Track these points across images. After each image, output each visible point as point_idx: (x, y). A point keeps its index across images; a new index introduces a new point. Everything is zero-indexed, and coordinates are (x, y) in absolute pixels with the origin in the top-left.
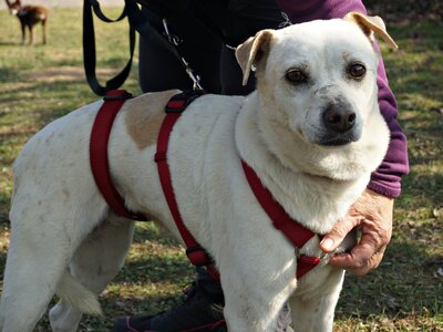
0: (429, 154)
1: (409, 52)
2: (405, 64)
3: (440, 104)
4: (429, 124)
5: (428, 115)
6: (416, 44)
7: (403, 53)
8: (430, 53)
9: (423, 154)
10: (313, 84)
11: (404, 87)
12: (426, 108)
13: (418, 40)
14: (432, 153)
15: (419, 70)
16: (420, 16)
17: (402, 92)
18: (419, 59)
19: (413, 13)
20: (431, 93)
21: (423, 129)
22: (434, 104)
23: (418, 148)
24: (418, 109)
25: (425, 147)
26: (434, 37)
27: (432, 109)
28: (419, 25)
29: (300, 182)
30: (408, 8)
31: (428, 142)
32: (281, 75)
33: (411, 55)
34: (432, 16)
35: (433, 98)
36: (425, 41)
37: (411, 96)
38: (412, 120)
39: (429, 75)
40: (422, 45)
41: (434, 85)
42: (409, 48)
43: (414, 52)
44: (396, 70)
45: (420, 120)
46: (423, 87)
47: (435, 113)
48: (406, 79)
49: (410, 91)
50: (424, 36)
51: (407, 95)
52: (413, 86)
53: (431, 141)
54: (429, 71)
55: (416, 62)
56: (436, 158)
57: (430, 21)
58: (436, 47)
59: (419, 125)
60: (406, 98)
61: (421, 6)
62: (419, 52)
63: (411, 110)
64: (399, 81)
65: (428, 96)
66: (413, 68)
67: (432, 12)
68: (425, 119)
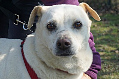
0: (110, 71)
1: (102, 27)
2: (100, 32)
3: (115, 49)
4: (110, 57)
5: (110, 54)
6: (105, 24)
7: (99, 27)
8: (111, 27)
9: (108, 70)
10: (57, 29)
11: (99, 41)
12: (109, 51)
13: (106, 22)
14: (111, 70)
15: (106, 35)
16: (107, 12)
17: (99, 44)
18: (106, 29)
19: (104, 10)
20: (111, 44)
21: (108, 60)
22: (113, 49)
23: (105, 68)
24: (105, 51)
25: (109, 67)
26: (113, 20)
27: (112, 51)
28: (106, 15)
29: (54, 72)
30: (102, 8)
31: (110, 65)
32: (45, 26)
33: (103, 28)
34: (112, 12)
35: (112, 46)
36: (109, 22)
37: (102, 46)
38: (103, 56)
39: (111, 37)
40: (108, 24)
41: (113, 41)
42: (102, 25)
43: (104, 27)
44: (96, 35)
45: (106, 56)
46: (108, 41)
47: (113, 53)
48: (100, 38)
49: (102, 43)
50: (109, 20)
51: (101, 45)
52: (104, 41)
53: (111, 65)
54: (111, 35)
55: (105, 31)
56: (113, 72)
57: (111, 13)
58: (114, 25)
59: (106, 58)
60: (100, 47)
61: (107, 7)
62: (106, 27)
63: (102, 51)
64: (98, 39)
65: (110, 46)
66: (104, 34)
67: (112, 10)
68: (109, 55)
